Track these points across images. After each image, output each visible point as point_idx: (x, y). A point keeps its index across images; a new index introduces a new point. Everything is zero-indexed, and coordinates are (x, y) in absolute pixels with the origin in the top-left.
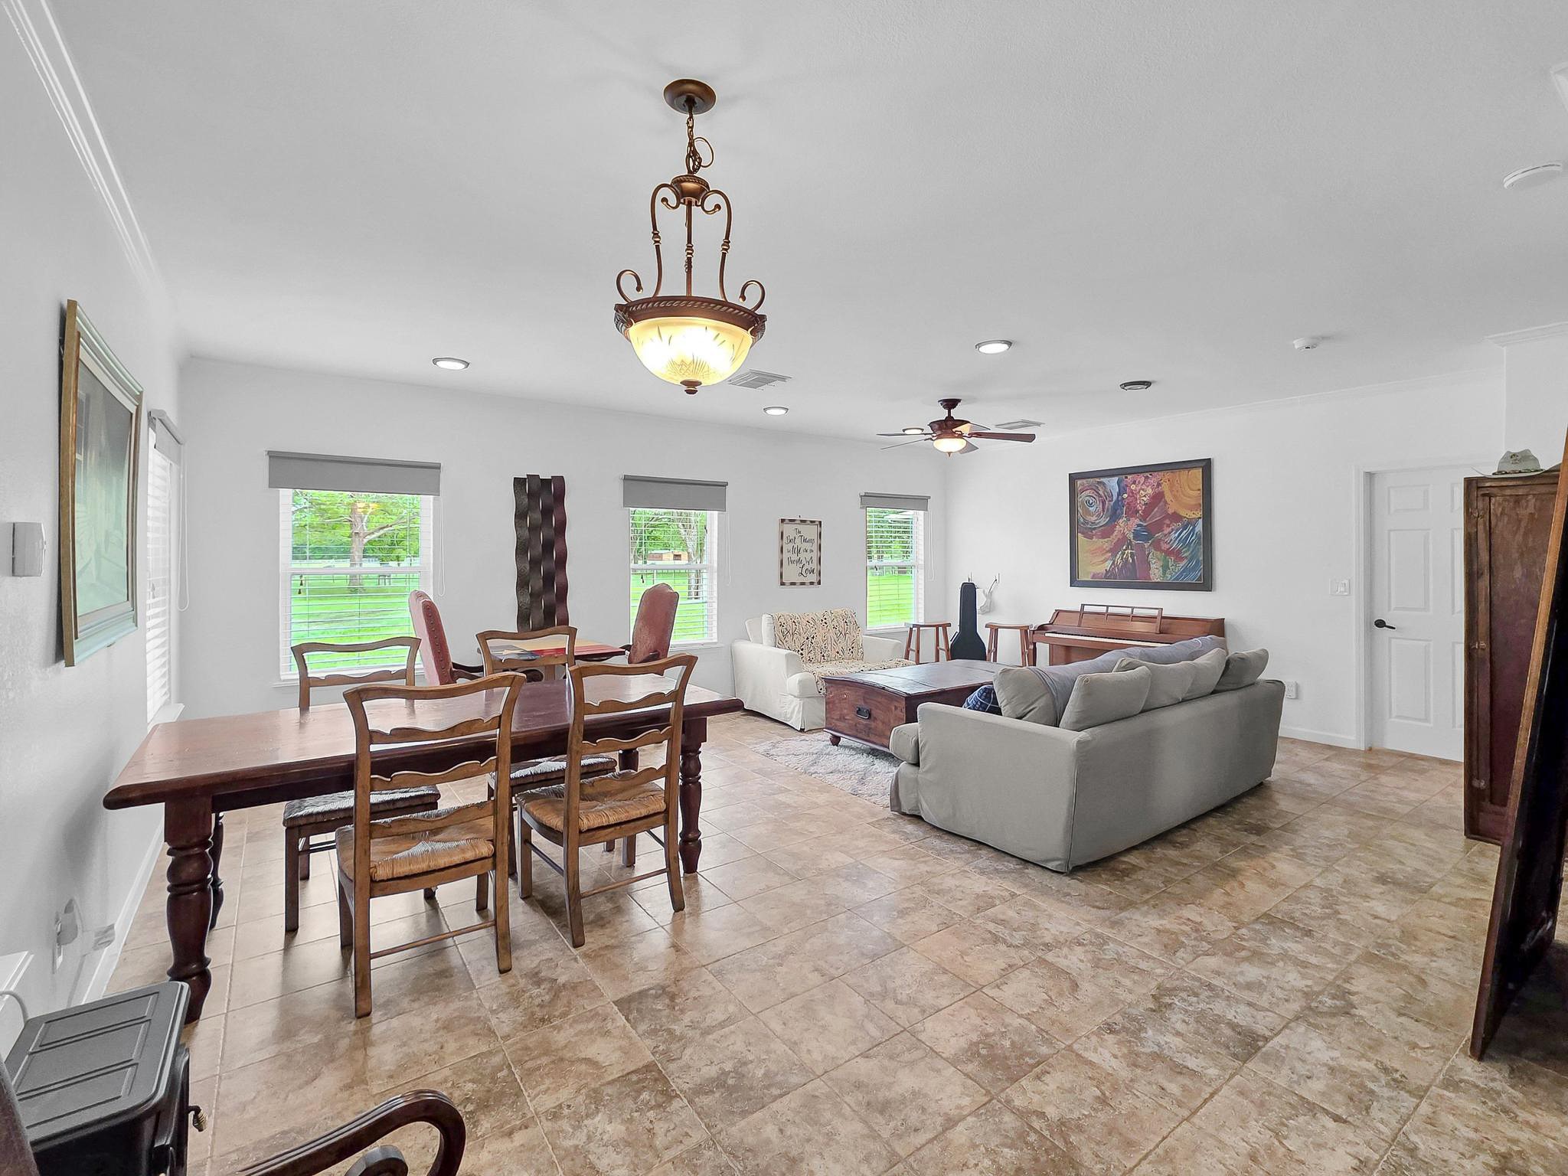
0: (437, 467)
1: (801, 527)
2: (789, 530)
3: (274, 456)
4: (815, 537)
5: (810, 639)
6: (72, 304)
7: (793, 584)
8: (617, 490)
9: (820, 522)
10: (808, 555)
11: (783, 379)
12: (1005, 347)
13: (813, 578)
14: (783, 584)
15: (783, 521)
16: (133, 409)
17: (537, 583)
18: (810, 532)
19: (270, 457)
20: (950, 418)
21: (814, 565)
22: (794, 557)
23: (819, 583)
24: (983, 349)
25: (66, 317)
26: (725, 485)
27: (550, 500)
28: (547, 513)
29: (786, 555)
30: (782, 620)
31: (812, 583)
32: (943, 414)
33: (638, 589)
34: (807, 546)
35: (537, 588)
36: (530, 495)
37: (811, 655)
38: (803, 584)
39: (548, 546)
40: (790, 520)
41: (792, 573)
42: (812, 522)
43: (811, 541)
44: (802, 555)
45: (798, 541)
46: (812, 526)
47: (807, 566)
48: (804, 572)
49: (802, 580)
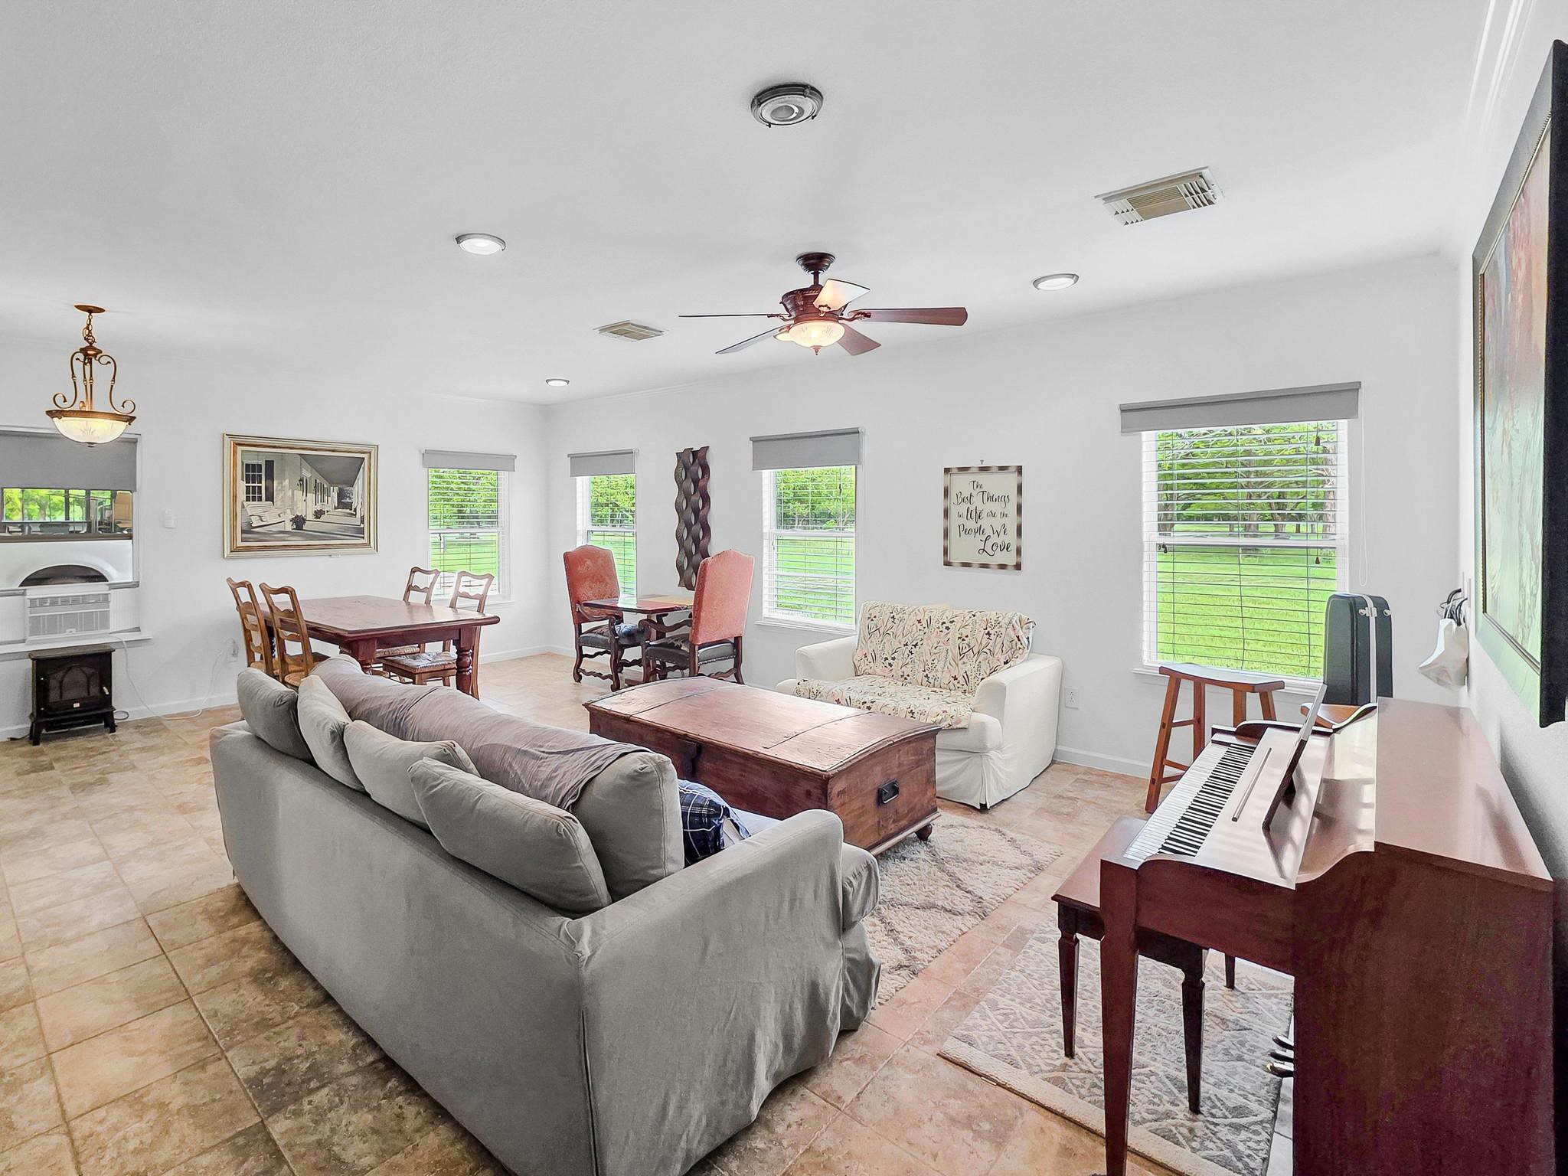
1: (982, 478)
2: (962, 484)
4: (1013, 493)
5: (910, 647)
7: (966, 565)
9: (1020, 469)
10: (997, 523)
13: (1010, 558)
14: (947, 564)
15: (947, 471)
18: (1004, 485)
21: (1011, 537)
22: (971, 524)
23: (1018, 567)
26: (858, 433)
29: (955, 522)
31: (1003, 567)
34: (997, 507)
38: (984, 566)
40: (961, 469)
41: (965, 548)
42: (1002, 468)
43: (1004, 499)
44: (985, 523)
45: (977, 500)
46: (1003, 476)
47: (994, 539)
48: (988, 548)
49: (985, 559)
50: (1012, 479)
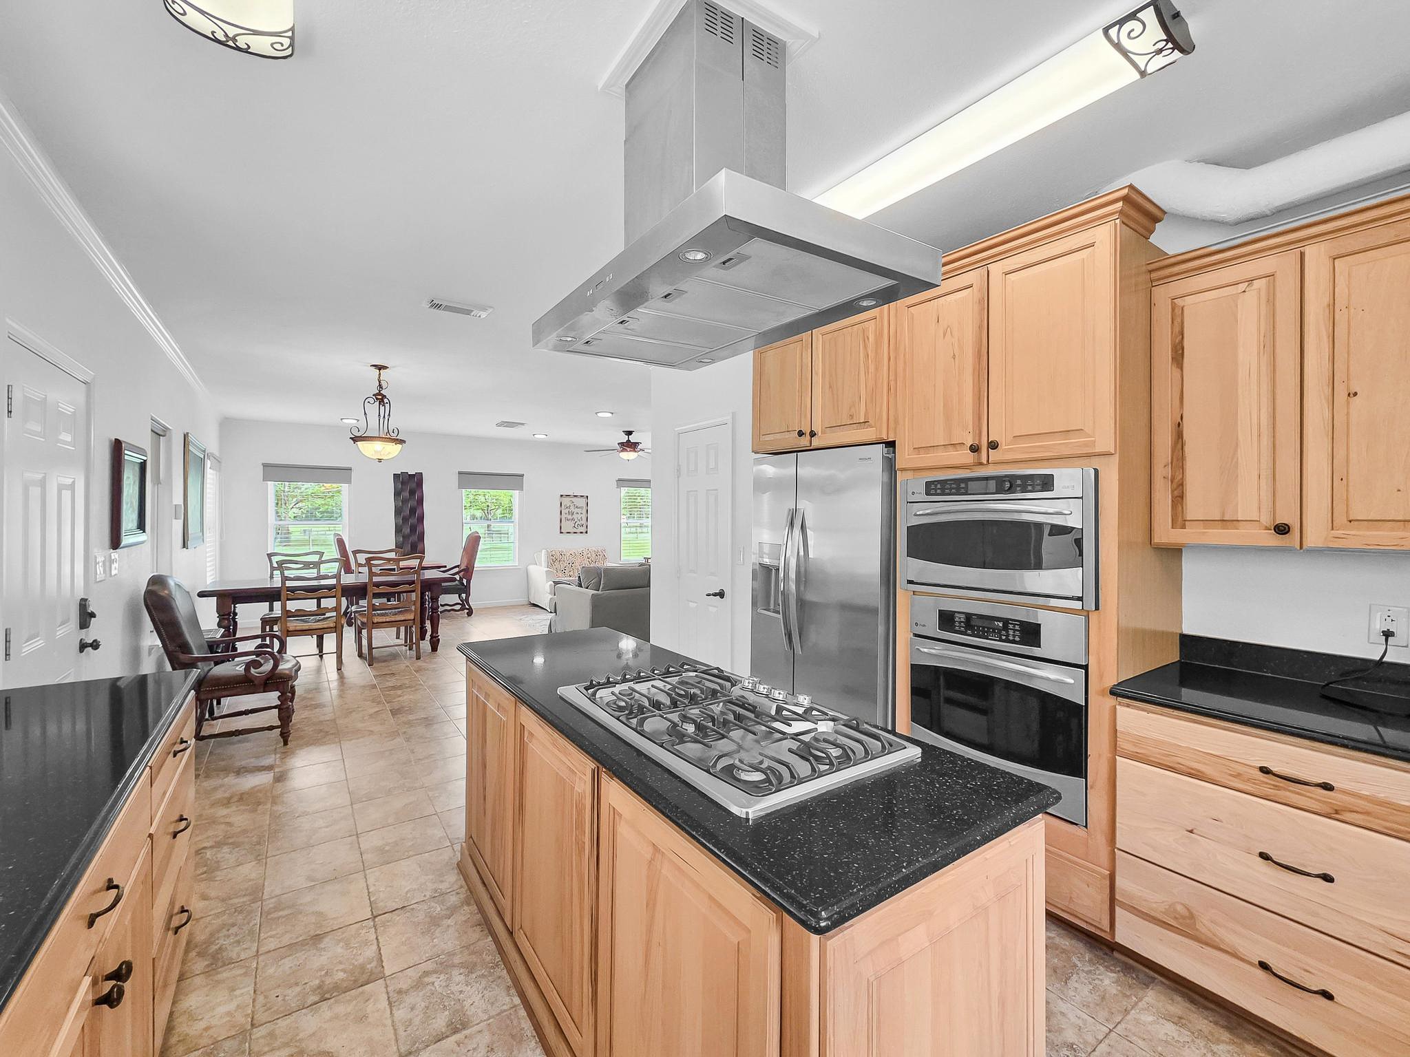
0: (350, 469)
1: (574, 499)
2: (566, 501)
3: (265, 466)
4: (585, 506)
5: (571, 564)
6: (188, 433)
7: (568, 533)
8: (455, 479)
9: (587, 497)
10: (579, 516)
11: (523, 424)
12: (611, 415)
13: (583, 529)
14: (561, 533)
15: (562, 496)
16: (202, 457)
17: (407, 530)
18: (581, 502)
19: (264, 466)
20: (629, 441)
21: (584, 522)
22: (570, 517)
23: (586, 532)
24: (599, 415)
25: (186, 436)
26: (522, 476)
27: (414, 485)
28: (412, 493)
29: (564, 516)
30: (553, 553)
31: (581, 533)
32: (624, 439)
33: (467, 533)
34: (579, 510)
35: (406, 533)
36: (403, 483)
37: (571, 573)
38: (575, 533)
39: (413, 511)
40: (567, 496)
41: (568, 526)
42: (581, 496)
43: (582, 508)
44: (575, 516)
45: (572, 508)
46: (582, 499)
47: (578, 522)
48: (576, 526)
49: (575, 530)
50: (584, 500)
